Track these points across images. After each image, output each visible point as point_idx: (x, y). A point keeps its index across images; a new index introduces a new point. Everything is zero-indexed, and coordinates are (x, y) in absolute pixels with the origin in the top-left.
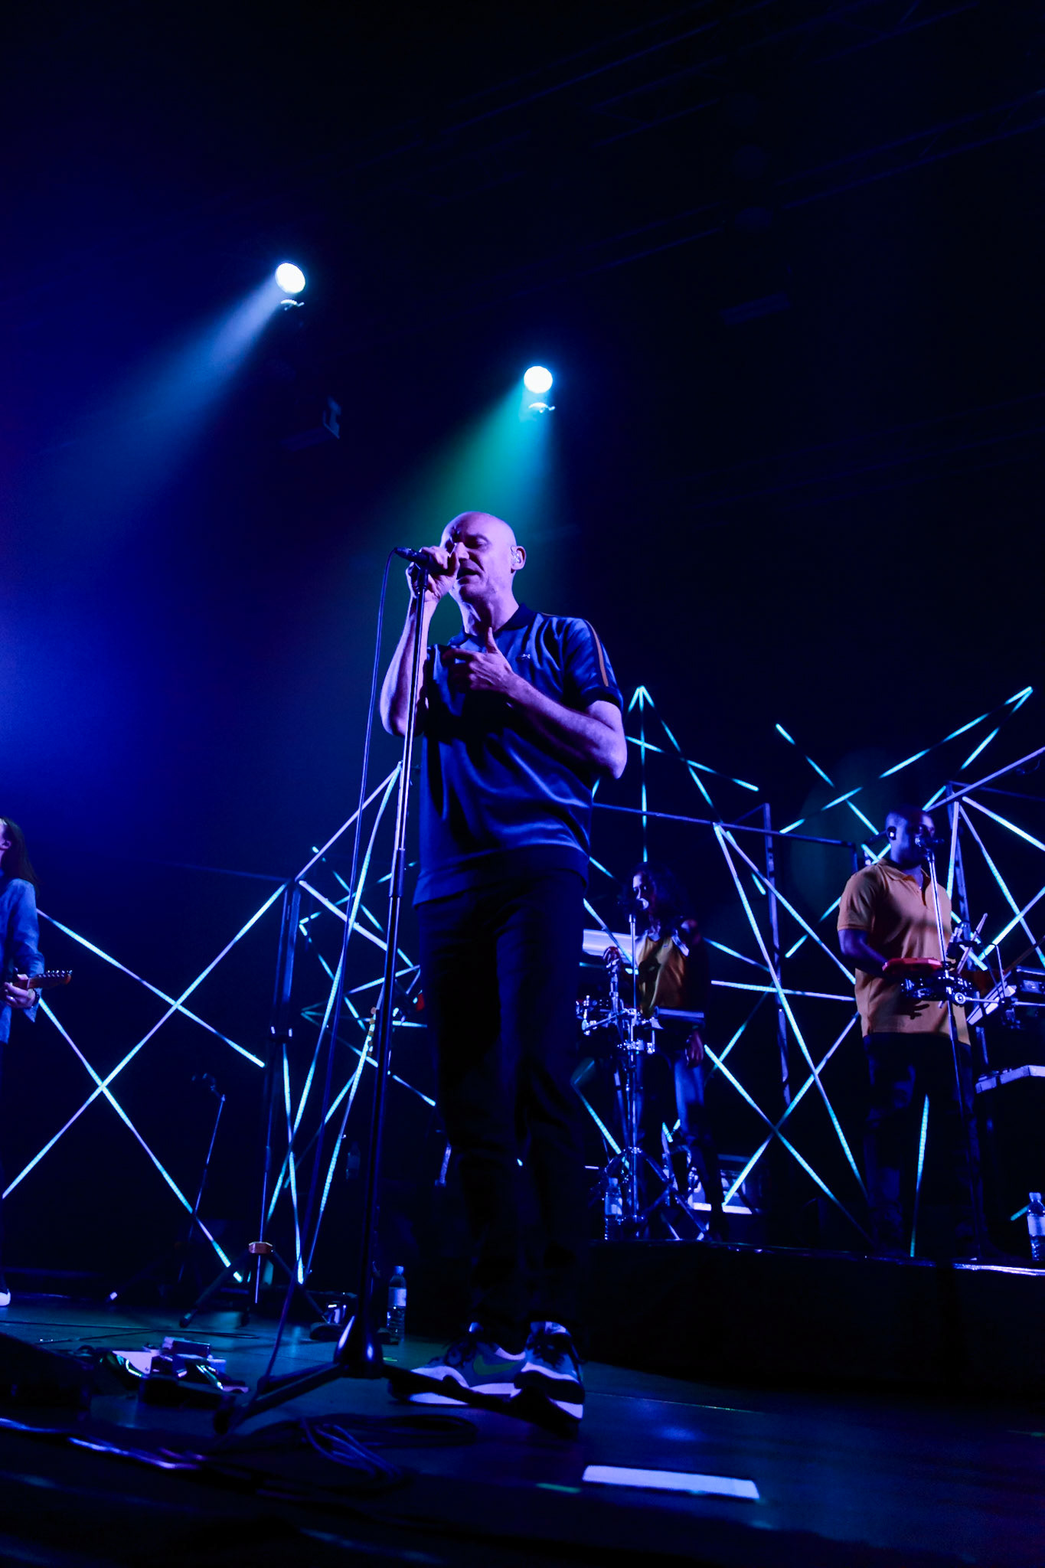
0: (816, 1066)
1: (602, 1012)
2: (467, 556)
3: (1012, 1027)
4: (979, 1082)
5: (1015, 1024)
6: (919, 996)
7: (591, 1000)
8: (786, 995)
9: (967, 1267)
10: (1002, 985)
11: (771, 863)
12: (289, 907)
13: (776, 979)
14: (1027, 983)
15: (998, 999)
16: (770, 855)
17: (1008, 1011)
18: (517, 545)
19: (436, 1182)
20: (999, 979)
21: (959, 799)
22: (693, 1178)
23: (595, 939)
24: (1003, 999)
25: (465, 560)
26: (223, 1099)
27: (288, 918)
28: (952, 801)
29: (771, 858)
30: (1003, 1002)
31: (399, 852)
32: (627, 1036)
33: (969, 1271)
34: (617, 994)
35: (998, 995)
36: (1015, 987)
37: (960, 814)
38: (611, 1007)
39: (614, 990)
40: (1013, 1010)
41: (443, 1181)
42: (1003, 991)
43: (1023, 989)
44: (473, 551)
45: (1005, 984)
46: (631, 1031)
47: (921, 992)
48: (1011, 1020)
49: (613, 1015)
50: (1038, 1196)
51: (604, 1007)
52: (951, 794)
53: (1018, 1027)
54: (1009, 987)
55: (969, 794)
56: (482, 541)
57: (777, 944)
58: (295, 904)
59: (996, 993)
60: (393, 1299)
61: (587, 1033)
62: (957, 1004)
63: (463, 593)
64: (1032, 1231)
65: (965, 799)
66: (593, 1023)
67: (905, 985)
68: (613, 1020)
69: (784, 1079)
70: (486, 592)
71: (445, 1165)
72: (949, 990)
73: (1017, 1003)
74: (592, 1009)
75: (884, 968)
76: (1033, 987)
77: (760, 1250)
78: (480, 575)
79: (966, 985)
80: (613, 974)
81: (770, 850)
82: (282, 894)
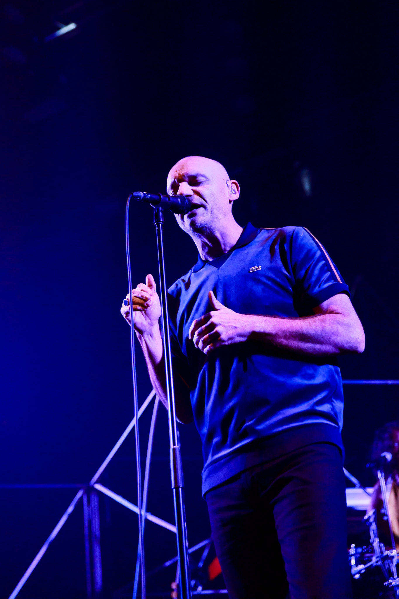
1: (368, 557)
2: (192, 193)
7: (356, 548)
12: (89, 510)
18: (231, 180)
23: (354, 495)
25: (190, 196)
27: (89, 518)
31: (174, 450)
32: (391, 575)
34: (377, 540)
38: (373, 551)
39: (375, 537)
44: (195, 188)
46: (394, 569)
49: (376, 558)
51: (367, 552)
56: (201, 179)
58: (95, 507)
61: (357, 576)
63: (193, 225)
66: (361, 567)
68: (377, 562)
70: (212, 221)
74: (358, 556)
78: (205, 207)
80: (371, 524)
82: (81, 498)
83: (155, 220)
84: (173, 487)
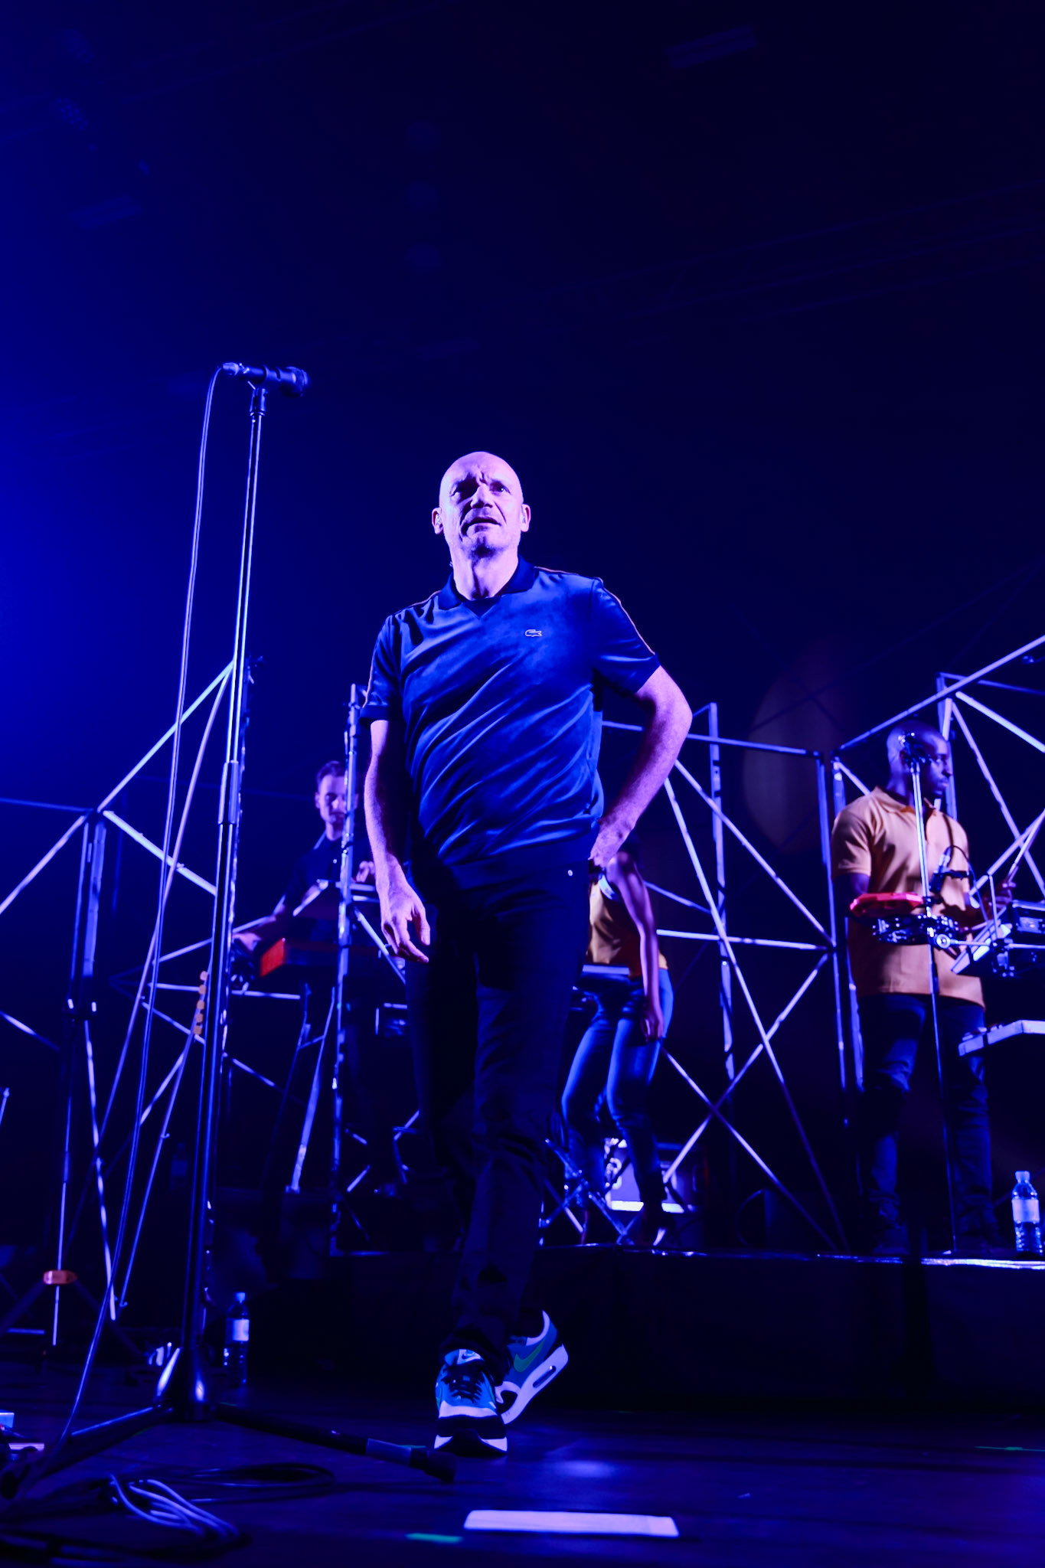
0: (767, 1031)
3: (1004, 975)
4: (962, 1042)
5: (1008, 971)
6: (895, 940)
8: (732, 944)
9: (939, 1262)
10: (994, 924)
11: (716, 780)
12: (90, 845)
13: (720, 924)
14: (1025, 921)
15: (989, 941)
16: (717, 768)
17: (1000, 956)
19: (287, 1188)
20: (991, 916)
21: (952, 695)
22: (612, 1172)
24: (995, 942)
26: (6, 1094)
27: (89, 860)
28: (943, 699)
29: (717, 772)
30: (995, 945)
31: (230, 766)
33: (942, 1267)
35: (990, 937)
36: (1010, 926)
37: (953, 715)
40: (1006, 954)
41: (296, 1187)
42: (995, 932)
43: (1020, 929)
45: (998, 922)
47: (898, 935)
48: (1003, 967)
50: (1027, 1174)
52: (942, 689)
53: (1012, 974)
54: (1003, 926)
55: (965, 689)
57: (722, 880)
58: (99, 842)
59: (988, 934)
60: (231, 1331)
62: (939, 948)
64: (1018, 1218)
65: (959, 695)
67: (878, 928)
69: (727, 1048)
71: (298, 1168)
72: (931, 931)
73: (1012, 945)
75: (852, 906)
76: (1032, 926)
77: (690, 1253)
79: (951, 925)
81: (716, 763)
82: (81, 828)
83: (253, 408)
84: (219, 822)
